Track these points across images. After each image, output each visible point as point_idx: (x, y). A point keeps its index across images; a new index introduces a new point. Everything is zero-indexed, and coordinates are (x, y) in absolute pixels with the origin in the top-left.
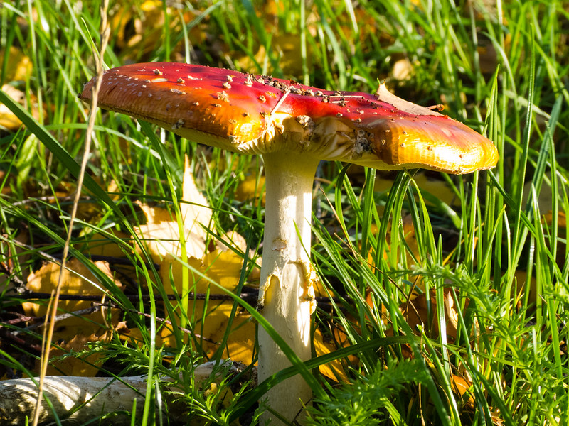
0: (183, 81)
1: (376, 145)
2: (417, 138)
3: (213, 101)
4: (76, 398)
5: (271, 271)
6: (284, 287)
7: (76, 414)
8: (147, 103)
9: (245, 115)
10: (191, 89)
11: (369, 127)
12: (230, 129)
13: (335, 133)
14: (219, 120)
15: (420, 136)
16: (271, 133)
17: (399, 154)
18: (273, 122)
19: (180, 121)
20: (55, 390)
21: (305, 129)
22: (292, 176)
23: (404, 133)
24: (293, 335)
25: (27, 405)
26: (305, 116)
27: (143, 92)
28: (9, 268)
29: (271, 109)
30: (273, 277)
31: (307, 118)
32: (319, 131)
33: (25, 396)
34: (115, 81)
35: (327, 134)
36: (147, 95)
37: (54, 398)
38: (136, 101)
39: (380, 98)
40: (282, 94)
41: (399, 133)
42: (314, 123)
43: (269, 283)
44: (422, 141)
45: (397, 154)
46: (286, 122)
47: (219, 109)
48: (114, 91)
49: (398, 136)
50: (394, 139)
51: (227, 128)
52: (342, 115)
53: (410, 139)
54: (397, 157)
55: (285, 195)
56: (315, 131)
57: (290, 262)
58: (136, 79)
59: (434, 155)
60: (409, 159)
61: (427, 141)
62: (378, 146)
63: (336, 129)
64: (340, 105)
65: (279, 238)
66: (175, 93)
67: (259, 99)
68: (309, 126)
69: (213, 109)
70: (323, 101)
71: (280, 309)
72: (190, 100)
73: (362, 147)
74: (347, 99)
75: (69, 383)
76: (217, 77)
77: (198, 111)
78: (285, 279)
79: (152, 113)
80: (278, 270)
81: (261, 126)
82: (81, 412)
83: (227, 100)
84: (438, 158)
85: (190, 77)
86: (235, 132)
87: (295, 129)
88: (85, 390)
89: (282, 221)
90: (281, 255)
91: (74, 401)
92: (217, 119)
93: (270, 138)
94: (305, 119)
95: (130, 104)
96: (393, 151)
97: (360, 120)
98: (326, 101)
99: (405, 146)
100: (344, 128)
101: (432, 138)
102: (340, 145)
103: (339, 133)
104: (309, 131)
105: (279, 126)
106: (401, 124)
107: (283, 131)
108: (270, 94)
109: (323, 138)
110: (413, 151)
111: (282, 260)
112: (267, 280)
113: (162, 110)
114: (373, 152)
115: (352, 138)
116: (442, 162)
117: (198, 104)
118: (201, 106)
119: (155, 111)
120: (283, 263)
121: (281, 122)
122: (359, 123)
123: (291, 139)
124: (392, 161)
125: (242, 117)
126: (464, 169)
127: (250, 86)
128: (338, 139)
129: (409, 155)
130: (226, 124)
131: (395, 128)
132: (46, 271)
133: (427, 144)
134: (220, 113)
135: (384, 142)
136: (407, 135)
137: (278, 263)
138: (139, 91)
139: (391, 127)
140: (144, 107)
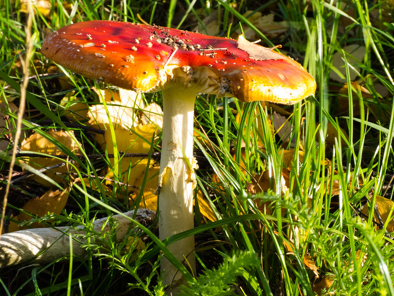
0: (105, 46)
1: (234, 89)
2: (261, 84)
3: (123, 63)
4: (40, 246)
5: (167, 164)
6: (175, 174)
7: (40, 256)
8: (80, 63)
9: (145, 73)
10: (109, 53)
11: (230, 76)
12: (134, 84)
13: (207, 77)
14: (127, 78)
15: (263, 82)
16: (164, 80)
17: (249, 95)
18: (166, 72)
19: (101, 78)
20: (26, 242)
21: (187, 75)
22: (180, 101)
23: (252, 81)
24: (181, 205)
25: (6, 255)
26: (187, 66)
27: (77, 55)
28: (9, 137)
29: (163, 64)
30: (168, 168)
31: (189, 68)
32: (197, 76)
33: (5, 249)
34: (60, 44)
35: (202, 77)
36: (80, 57)
37: (25, 248)
38: (72, 61)
39: (239, 47)
40: (172, 51)
41: (250, 81)
42: (194, 71)
43: (165, 172)
44: (265, 85)
45: (248, 95)
46: (175, 71)
47: (127, 69)
48: (59, 52)
49: (248, 83)
50: (246, 86)
51: (132, 83)
52: (212, 66)
53: (256, 85)
54: (248, 98)
55: (176, 114)
56: (194, 76)
57: (179, 158)
58: (74, 44)
59: (272, 95)
60: (256, 98)
61: (268, 86)
62: (235, 90)
63: (208, 75)
64: (211, 57)
65: (172, 142)
66: (98, 57)
67: (155, 58)
68: (190, 73)
69: (123, 69)
70: (199, 55)
71: (173, 188)
72: (107, 62)
73: (224, 90)
74: (217, 51)
75: (36, 235)
76: (129, 39)
77: (113, 70)
78: (176, 169)
79: (82, 71)
80: (171, 163)
81: (156, 79)
82: (44, 255)
83: (133, 62)
84: (275, 96)
85: (110, 41)
86: (137, 86)
87: (181, 75)
88: (46, 240)
89: (173, 131)
90: (173, 153)
91: (39, 248)
92: (126, 76)
93: (163, 83)
94: (187, 68)
95: (68, 63)
96: (245, 94)
97: (224, 70)
98: (202, 54)
99: (253, 90)
100: (213, 75)
101: (272, 83)
102: (210, 86)
103: (210, 77)
104: (190, 77)
105: (170, 74)
106: (250, 74)
107: (172, 77)
108: (164, 53)
109: (199, 80)
110: (258, 93)
111: (174, 156)
112: (164, 170)
113: (89, 69)
114: (231, 93)
115: (218, 82)
116: (278, 99)
117: (113, 65)
118: (115, 67)
119: (84, 69)
120: (175, 158)
121: (171, 71)
122: (223, 72)
123: (179, 81)
124: (244, 100)
125: (142, 74)
126: (293, 102)
127: (151, 46)
128: (209, 82)
129: (256, 95)
130: (131, 80)
131: (247, 77)
132: (33, 138)
133: (267, 88)
134: (128, 72)
135: (239, 87)
136: (254, 82)
137: (171, 159)
138: (74, 54)
139: (244, 77)
140: (77, 66)
